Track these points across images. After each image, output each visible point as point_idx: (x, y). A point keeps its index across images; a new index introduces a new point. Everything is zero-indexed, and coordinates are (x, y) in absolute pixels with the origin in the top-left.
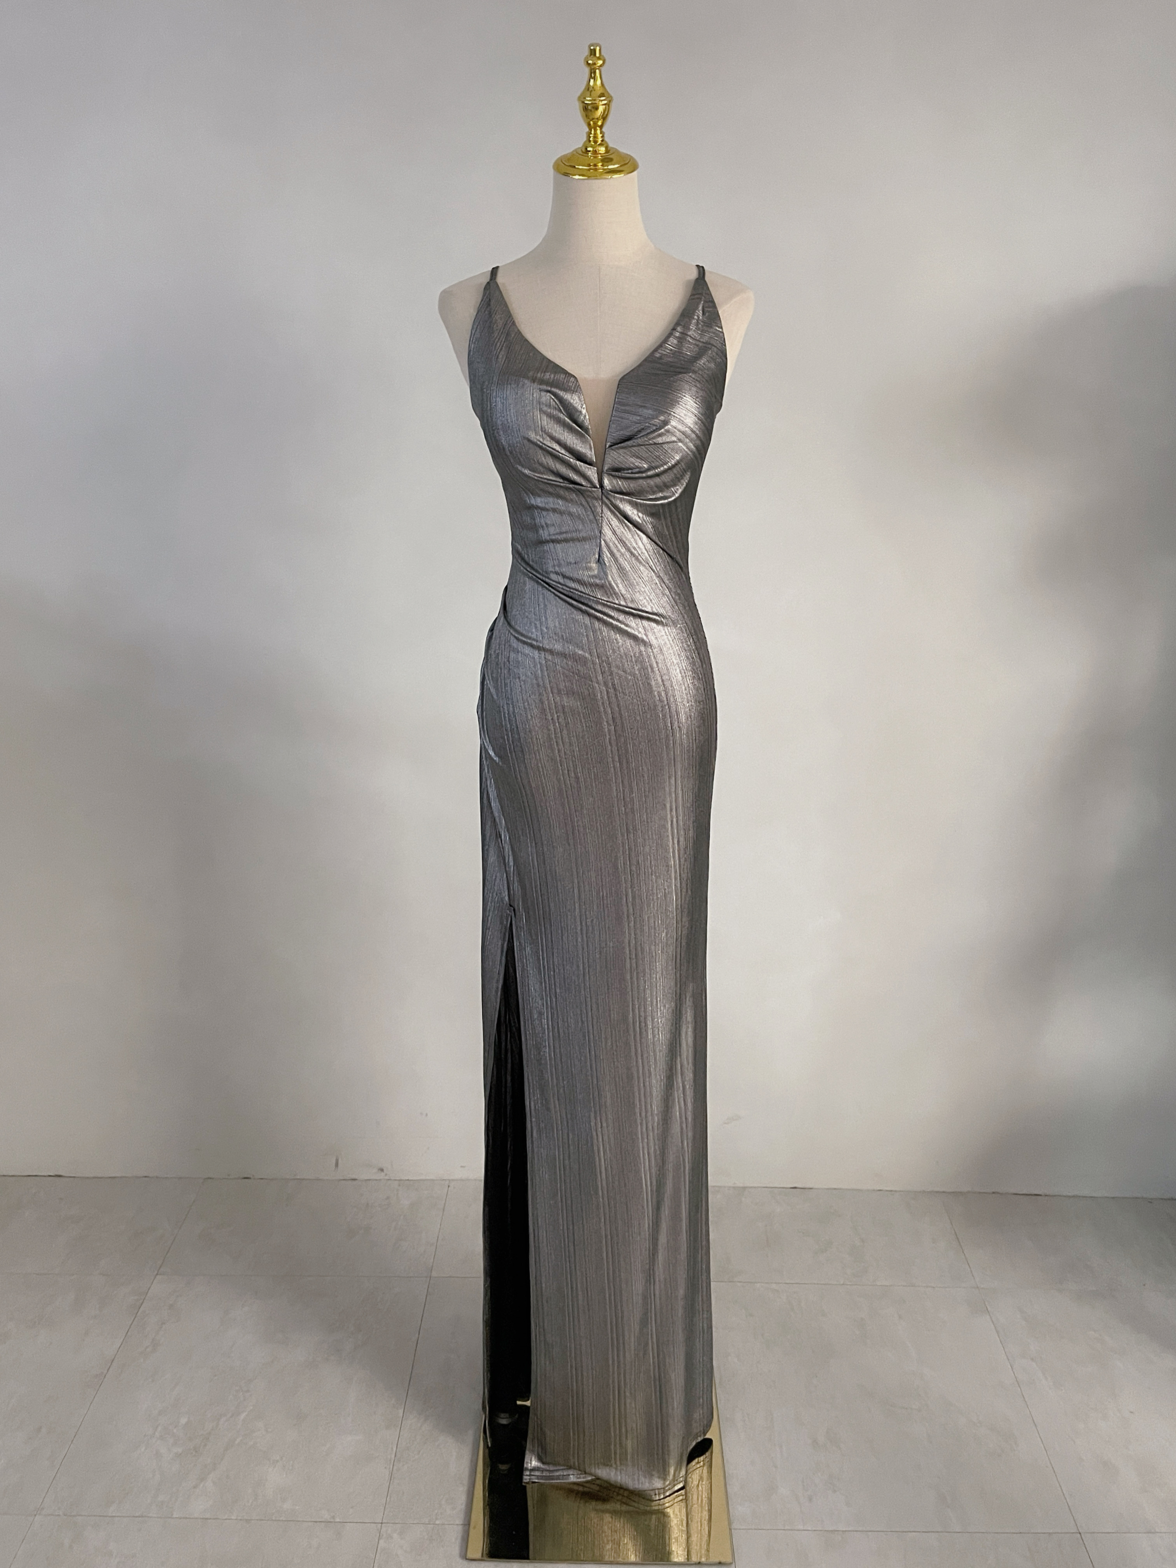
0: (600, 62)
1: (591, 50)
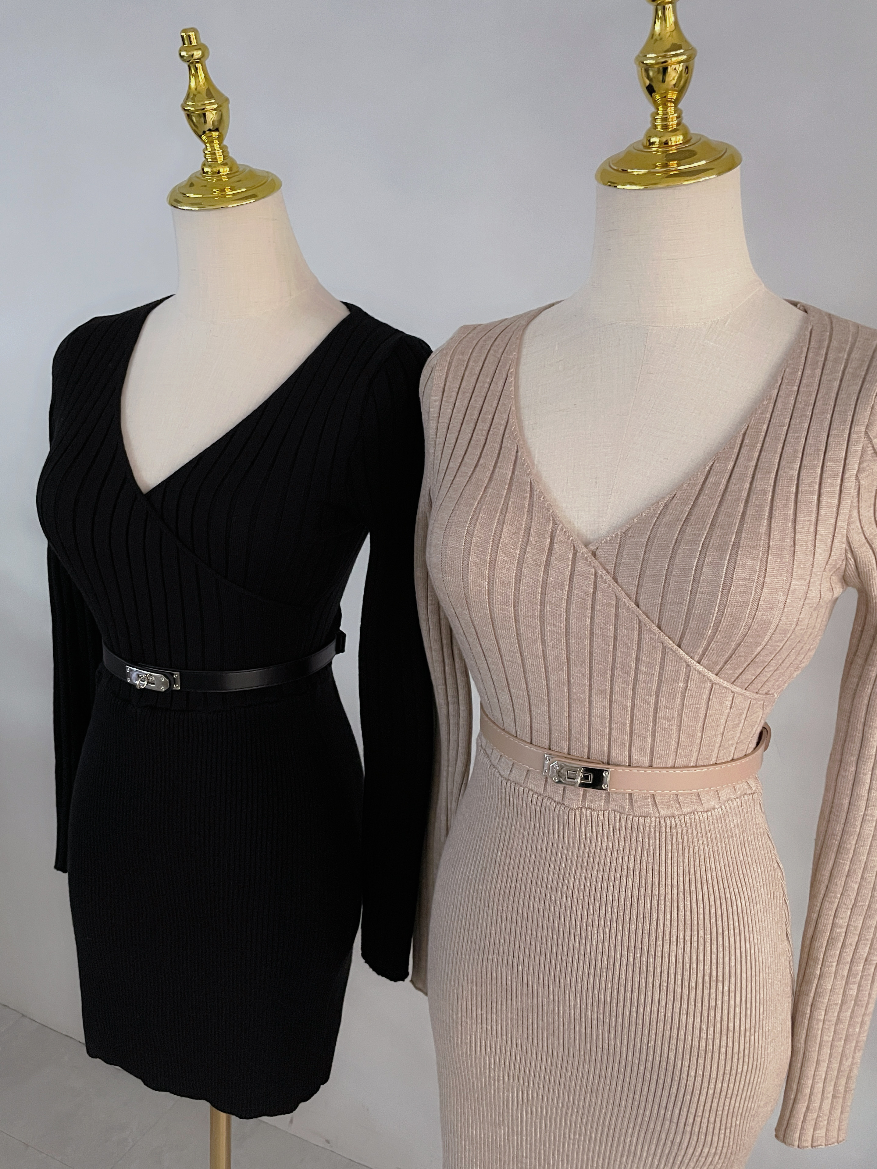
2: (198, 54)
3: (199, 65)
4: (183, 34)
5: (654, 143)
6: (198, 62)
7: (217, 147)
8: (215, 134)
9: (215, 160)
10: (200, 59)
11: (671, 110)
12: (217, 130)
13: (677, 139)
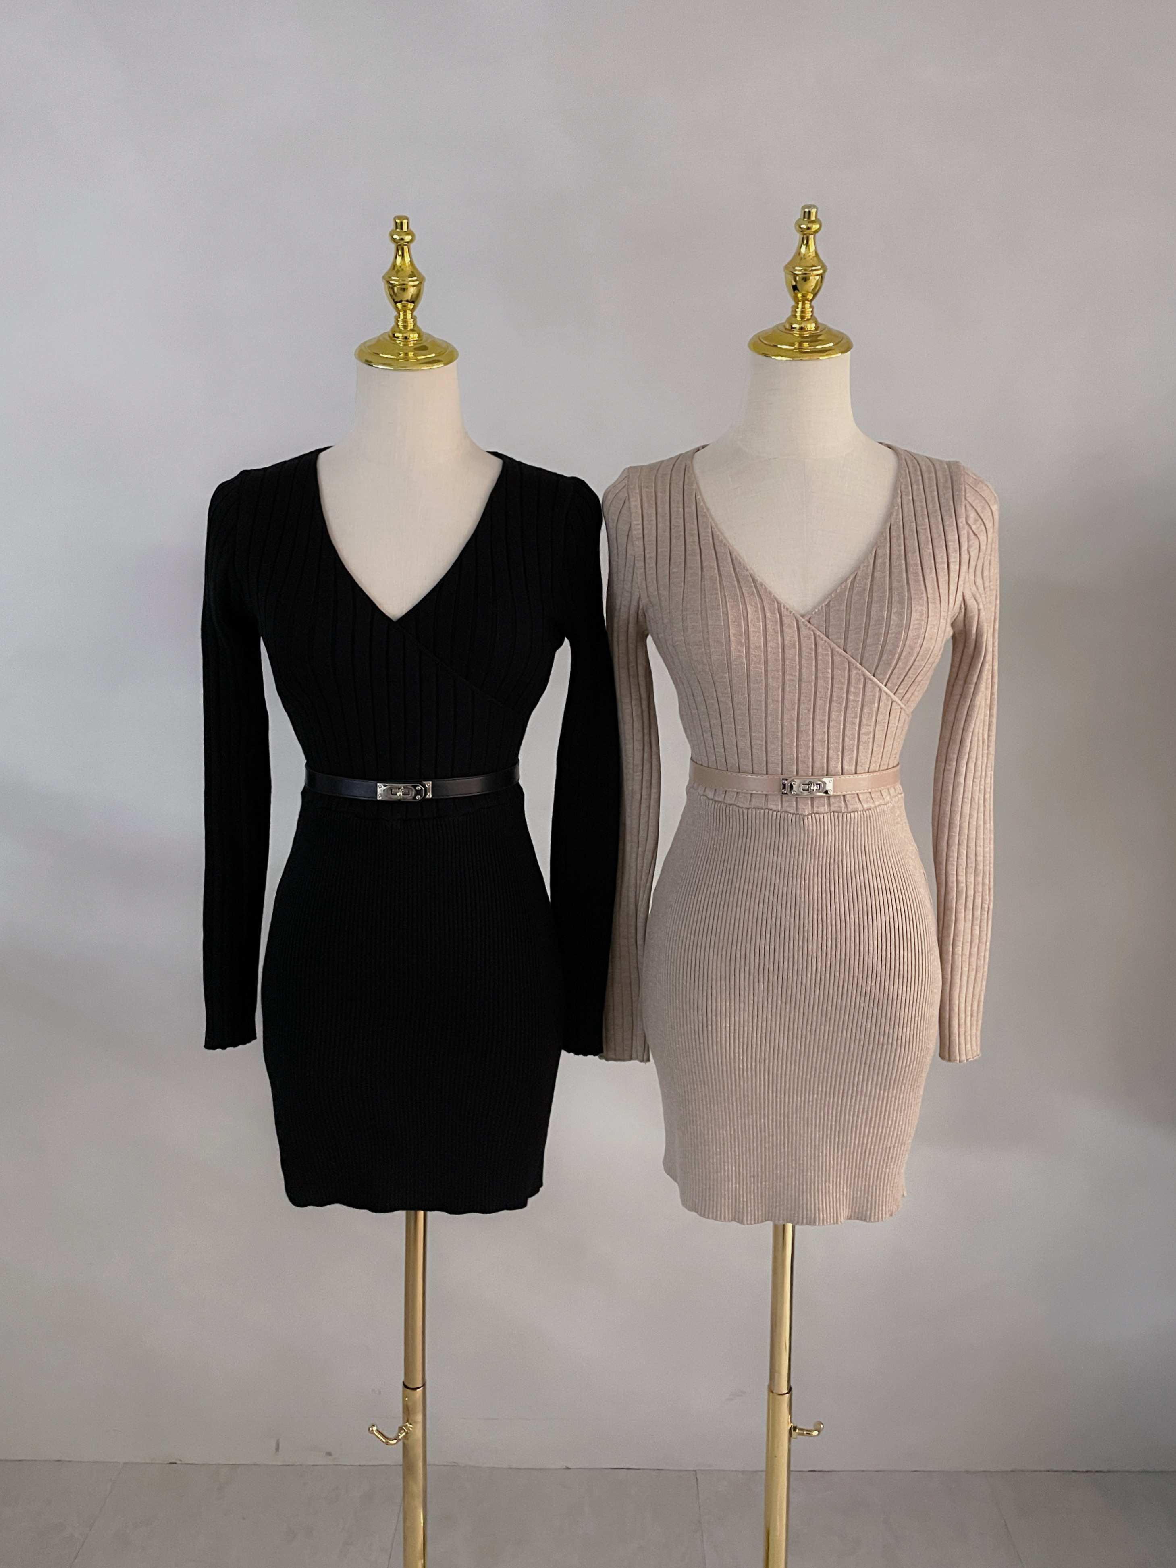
1: (805, 212)
2: (408, 238)
3: (406, 248)
4: (398, 221)
5: (794, 328)
6: (405, 245)
7: (409, 316)
8: (411, 306)
9: (405, 327)
10: (408, 242)
11: (807, 305)
12: (413, 302)
13: (811, 326)
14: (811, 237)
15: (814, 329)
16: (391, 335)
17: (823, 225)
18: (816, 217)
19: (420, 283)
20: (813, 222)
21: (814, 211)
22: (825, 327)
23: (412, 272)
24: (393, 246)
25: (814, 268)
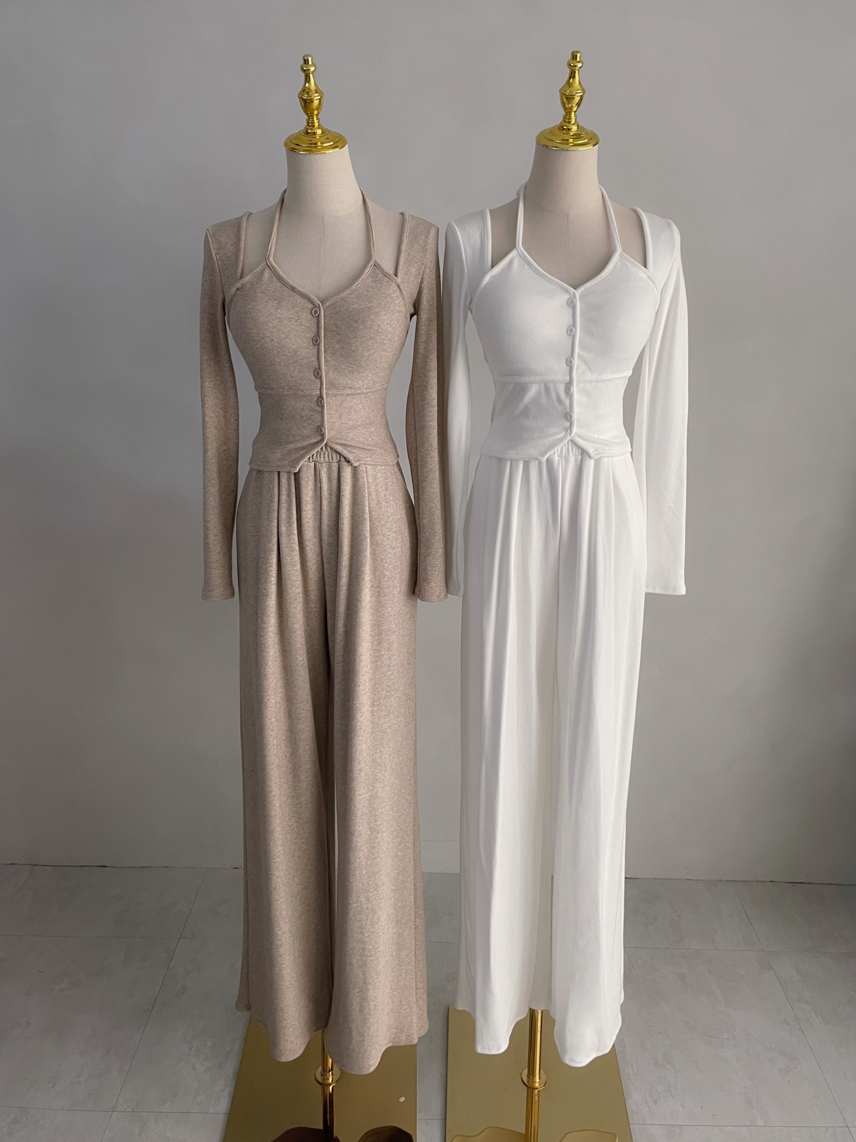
0: (580, 65)
14: (577, 72)
15: (576, 130)
16: (305, 131)
17: (584, 63)
18: (580, 59)
19: (321, 97)
20: (579, 62)
21: (579, 55)
22: (582, 127)
23: (316, 90)
24: (303, 75)
25: (578, 92)
